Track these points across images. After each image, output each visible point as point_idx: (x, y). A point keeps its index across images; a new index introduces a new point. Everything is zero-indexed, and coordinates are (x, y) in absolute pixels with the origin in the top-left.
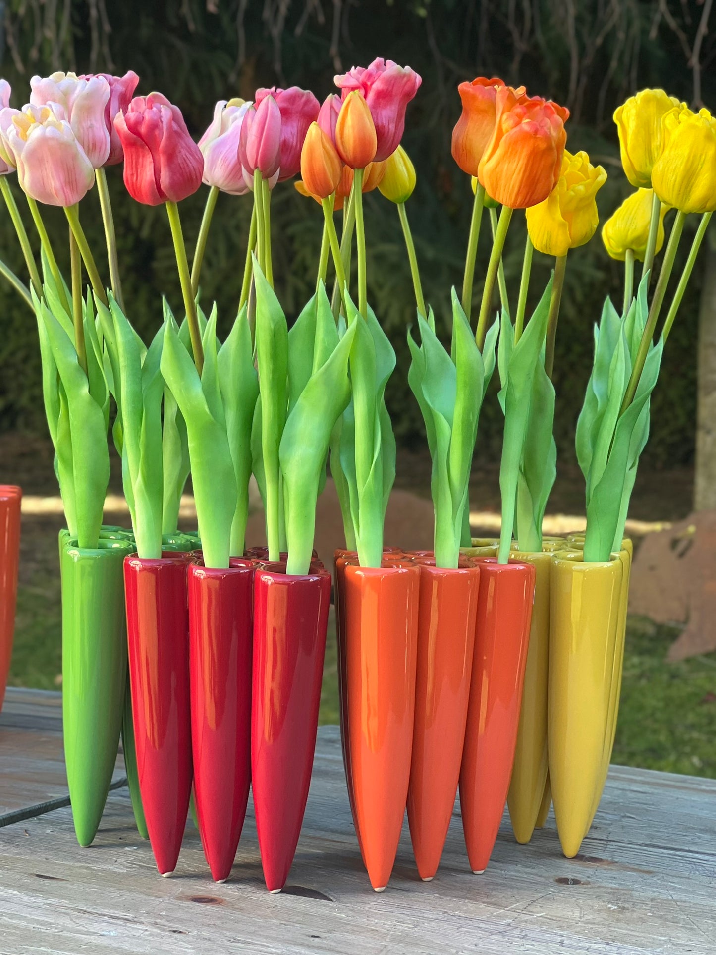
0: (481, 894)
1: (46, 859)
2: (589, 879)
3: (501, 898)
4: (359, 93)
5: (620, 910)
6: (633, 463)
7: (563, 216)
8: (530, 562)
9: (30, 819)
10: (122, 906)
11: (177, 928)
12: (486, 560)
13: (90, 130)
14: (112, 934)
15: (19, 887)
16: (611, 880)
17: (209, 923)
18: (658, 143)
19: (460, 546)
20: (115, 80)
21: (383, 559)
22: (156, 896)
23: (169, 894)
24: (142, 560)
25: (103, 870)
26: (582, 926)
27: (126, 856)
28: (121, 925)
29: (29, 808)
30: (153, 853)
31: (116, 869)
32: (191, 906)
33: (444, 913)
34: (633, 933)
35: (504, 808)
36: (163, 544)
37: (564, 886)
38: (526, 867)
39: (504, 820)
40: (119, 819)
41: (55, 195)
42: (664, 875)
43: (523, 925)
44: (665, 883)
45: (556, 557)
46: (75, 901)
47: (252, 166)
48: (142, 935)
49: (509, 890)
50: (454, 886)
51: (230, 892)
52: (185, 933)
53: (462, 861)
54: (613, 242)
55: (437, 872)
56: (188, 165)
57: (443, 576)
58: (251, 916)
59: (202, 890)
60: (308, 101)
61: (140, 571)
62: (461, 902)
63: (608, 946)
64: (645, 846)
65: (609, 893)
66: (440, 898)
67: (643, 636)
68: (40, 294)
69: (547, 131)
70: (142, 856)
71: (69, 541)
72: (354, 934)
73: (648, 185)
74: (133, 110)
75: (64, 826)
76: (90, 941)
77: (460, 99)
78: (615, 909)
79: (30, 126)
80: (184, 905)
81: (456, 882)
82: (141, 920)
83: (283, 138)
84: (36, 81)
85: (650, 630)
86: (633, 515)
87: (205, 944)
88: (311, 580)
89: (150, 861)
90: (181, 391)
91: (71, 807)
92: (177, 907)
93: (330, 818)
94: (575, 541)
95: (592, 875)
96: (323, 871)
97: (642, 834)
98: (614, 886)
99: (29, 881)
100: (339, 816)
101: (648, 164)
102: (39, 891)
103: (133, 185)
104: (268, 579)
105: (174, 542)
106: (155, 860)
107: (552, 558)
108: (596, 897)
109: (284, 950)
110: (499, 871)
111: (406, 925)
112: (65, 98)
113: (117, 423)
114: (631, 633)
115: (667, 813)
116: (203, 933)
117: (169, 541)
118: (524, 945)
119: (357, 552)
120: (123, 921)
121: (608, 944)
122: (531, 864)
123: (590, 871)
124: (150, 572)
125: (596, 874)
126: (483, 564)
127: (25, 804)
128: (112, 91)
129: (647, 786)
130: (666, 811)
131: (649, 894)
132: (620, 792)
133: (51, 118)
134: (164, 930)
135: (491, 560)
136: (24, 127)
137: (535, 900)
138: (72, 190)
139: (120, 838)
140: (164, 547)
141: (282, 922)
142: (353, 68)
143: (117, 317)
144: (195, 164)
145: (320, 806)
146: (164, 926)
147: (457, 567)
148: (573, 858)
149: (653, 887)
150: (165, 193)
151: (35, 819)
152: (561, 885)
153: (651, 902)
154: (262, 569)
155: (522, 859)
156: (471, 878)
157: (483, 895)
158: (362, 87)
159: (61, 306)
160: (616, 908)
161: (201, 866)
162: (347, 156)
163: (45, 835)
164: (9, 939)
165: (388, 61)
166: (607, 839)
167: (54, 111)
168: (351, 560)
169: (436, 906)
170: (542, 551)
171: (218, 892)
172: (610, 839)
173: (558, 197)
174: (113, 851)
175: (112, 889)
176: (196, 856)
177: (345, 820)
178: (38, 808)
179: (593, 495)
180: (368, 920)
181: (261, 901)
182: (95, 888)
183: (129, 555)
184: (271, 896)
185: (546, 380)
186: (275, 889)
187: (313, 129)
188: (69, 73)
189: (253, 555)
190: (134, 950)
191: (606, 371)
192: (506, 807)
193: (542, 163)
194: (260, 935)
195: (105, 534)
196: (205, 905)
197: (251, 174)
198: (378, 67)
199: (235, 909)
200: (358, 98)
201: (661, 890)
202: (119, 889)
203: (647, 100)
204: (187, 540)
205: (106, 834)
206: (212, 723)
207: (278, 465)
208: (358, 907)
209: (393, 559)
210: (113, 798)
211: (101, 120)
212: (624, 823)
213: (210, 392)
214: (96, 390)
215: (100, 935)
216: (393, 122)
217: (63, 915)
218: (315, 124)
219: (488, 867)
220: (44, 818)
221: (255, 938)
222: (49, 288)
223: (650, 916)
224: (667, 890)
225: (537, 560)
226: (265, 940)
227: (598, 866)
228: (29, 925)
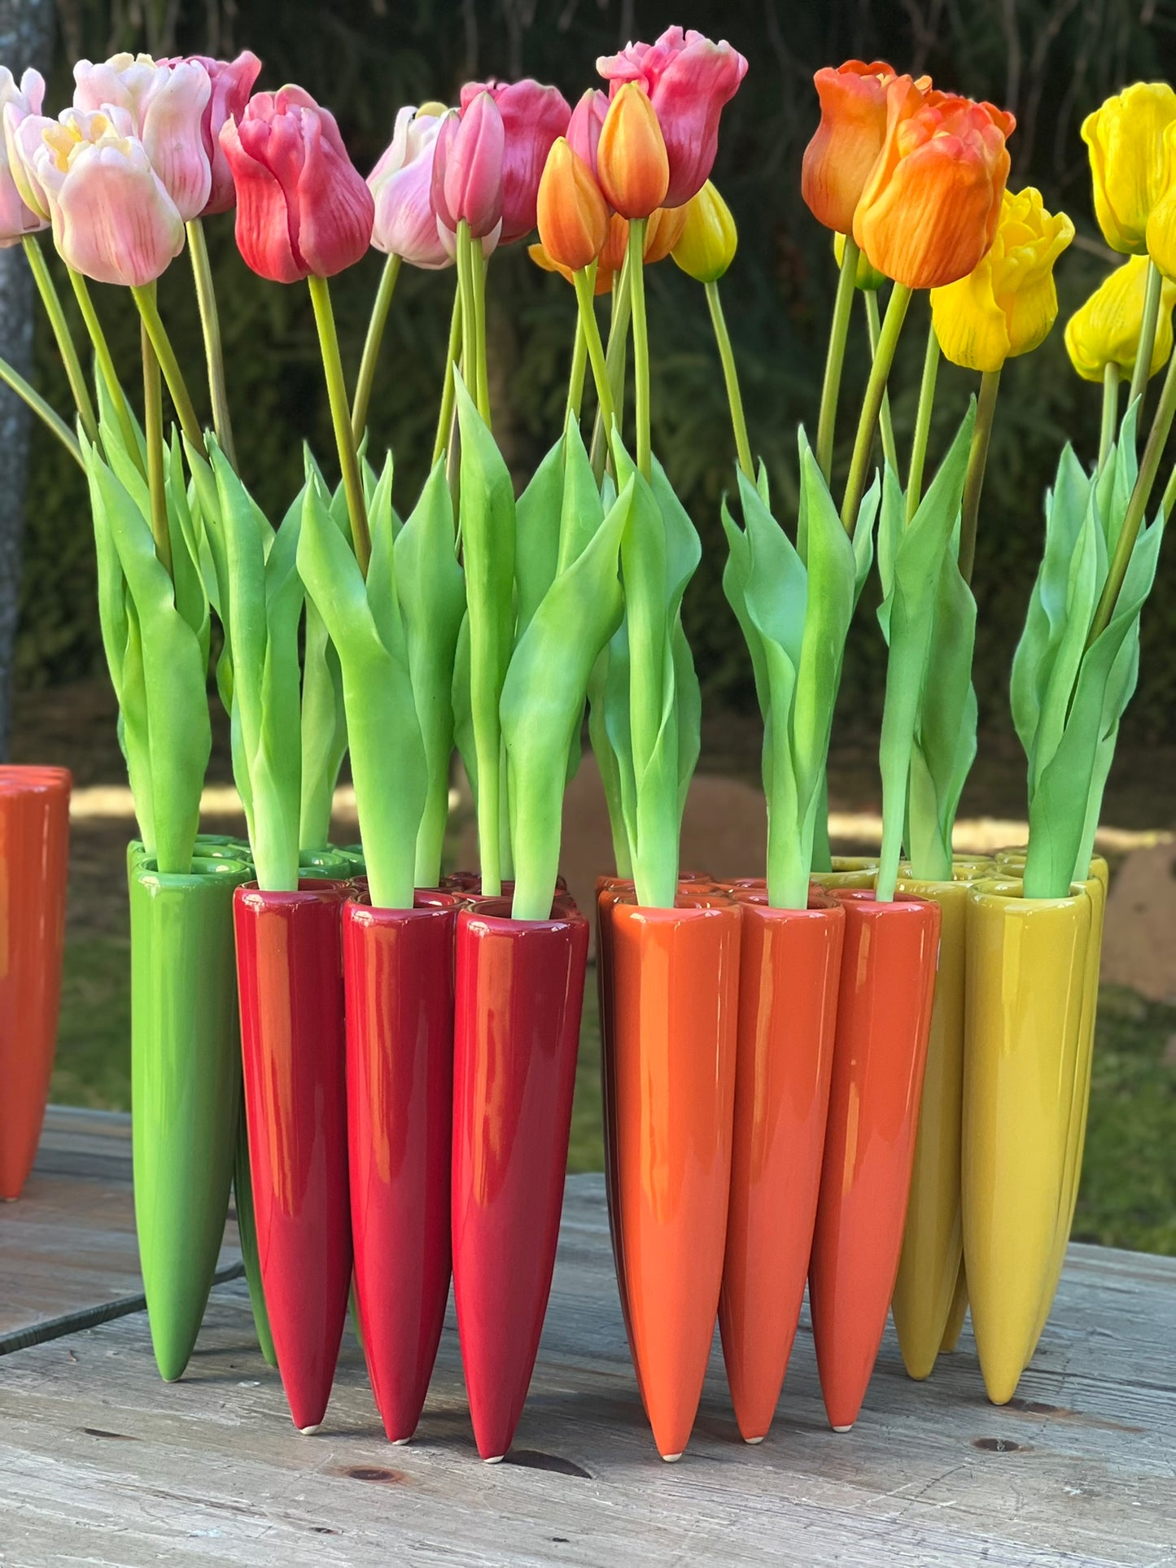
0: (846, 1466)
1: (104, 1401)
2: (1033, 1442)
3: (881, 1474)
4: (638, 87)
5: (1085, 1496)
6: (1109, 732)
7: (998, 301)
8: (931, 898)
9: (79, 1332)
10: (231, 1484)
11: (323, 1524)
12: (855, 895)
13: (176, 155)
14: (212, 1534)
15: (56, 1451)
16: (1070, 1443)
17: (379, 1514)
18: (1158, 176)
19: (812, 871)
20: (220, 67)
21: (679, 893)
22: (289, 1468)
23: (312, 1464)
24: (264, 894)
25: (201, 1422)
26: (1019, 1525)
27: (241, 1398)
28: (227, 1518)
29: (79, 1313)
30: (284, 1392)
31: (221, 1419)
32: (349, 1485)
33: (783, 1499)
34: (1109, 1537)
35: (886, 1315)
36: (300, 866)
37: (988, 1454)
38: (925, 1420)
39: (886, 1339)
40: (231, 1332)
41: (117, 266)
42: (1161, 1435)
43: (917, 1521)
44: (1165, 1449)
45: (976, 889)
46: (150, 1476)
47: (453, 214)
48: (262, 1537)
49: (895, 1459)
50: (799, 1452)
51: (416, 1460)
52: (336, 1533)
53: (814, 1410)
54: (1085, 351)
55: (770, 1428)
56: (347, 214)
57: (781, 923)
58: (451, 1504)
59: (367, 1456)
60: (550, 104)
61: (261, 913)
62: (812, 1480)
63: (1065, 1560)
64: (1128, 1385)
65: (1066, 1466)
66: (776, 1473)
67: (1124, 1021)
68: (94, 437)
69: (978, 152)
70: (268, 1396)
71: (144, 860)
72: (626, 1536)
73: (1142, 249)
74: (252, 117)
75: (138, 1345)
76: (173, 1546)
77: (816, 99)
78: (1076, 1495)
79: (73, 146)
80: (336, 1483)
81: (803, 1445)
82: (262, 1509)
83: (506, 170)
84: (82, 70)
85: (1137, 1011)
86: (1108, 819)
87: (370, 1553)
88: (554, 929)
89: (280, 1407)
90: (331, 603)
91: (147, 1313)
92: (324, 1487)
93: (590, 1332)
94: (1009, 862)
95: (1037, 1434)
96: (575, 1425)
97: (1123, 1363)
98: (1075, 1453)
99: (73, 1440)
100: (605, 1329)
101: (1141, 212)
102: (91, 1458)
103: (251, 247)
104: (479, 927)
105: (322, 863)
106: (289, 1405)
107: (969, 892)
108: (1044, 1473)
109: (505, 1563)
110: (878, 1427)
111: (716, 1521)
112: (133, 99)
113: (224, 660)
114: (1105, 1016)
115: (1165, 1327)
116: (366, 1532)
117: (313, 861)
118: (918, 1557)
119: (633, 879)
120: (230, 1511)
121: (1064, 1555)
122: (934, 1414)
123: (1034, 1428)
124: (277, 914)
125: (1045, 1432)
126: (851, 901)
127: (71, 1307)
128: (214, 86)
129: (1132, 1280)
130: (1164, 1324)
131: (1136, 1468)
132: (1086, 1290)
133: (110, 132)
134: (300, 1528)
135: (865, 895)
136: (63, 148)
137: (938, 1478)
138: (146, 257)
139: (232, 1367)
140: (304, 872)
141: (503, 1515)
142: (629, 44)
143: (224, 477)
144: (358, 209)
145: (574, 1313)
146: (301, 1520)
147: (806, 908)
148: (1006, 1405)
149: (1141, 1456)
150: (307, 261)
151: (89, 1332)
152: (985, 1451)
153: (1140, 1483)
154: (470, 910)
155: (918, 1406)
156: (830, 1438)
157: (849, 1469)
158: (644, 77)
159: (128, 459)
160: (1078, 1492)
161: (368, 1415)
162: (616, 196)
163: (105, 1360)
164: (33, 1544)
165: (690, 32)
166: (1062, 1371)
167: (115, 121)
168: (622, 894)
169: (768, 1488)
170: (953, 880)
171: (395, 1461)
172: (1068, 1372)
173: (990, 268)
174: (219, 1389)
175: (215, 1454)
176: (359, 1397)
177: (615, 1337)
178: (94, 1314)
179: (1041, 784)
180: (651, 1511)
181: (468, 1478)
182: (185, 1453)
183: (243, 885)
184: (485, 1469)
185: (961, 588)
186: (493, 1456)
187: (559, 150)
188: (141, 56)
189: (455, 886)
190: (249, 1562)
191: (1063, 571)
192: (890, 1316)
193: (967, 209)
194: (465, 1536)
195: (205, 848)
196: (373, 1483)
197: (450, 229)
198: (672, 42)
199: (423, 1491)
200: (636, 94)
201: (1156, 1462)
202: (226, 1456)
203: (1140, 102)
204: (344, 860)
205: (207, 1359)
206: (385, 1174)
207: (498, 732)
208: (634, 1489)
209: (695, 893)
210: (220, 1296)
211: (195, 135)
212: (1091, 1344)
213: (384, 606)
214: (186, 602)
215: (191, 1536)
216: (697, 139)
217: (127, 1500)
218: (561, 141)
219: (858, 1420)
220: (105, 1331)
221: (455, 1541)
222: (107, 427)
223: (1136, 1506)
224: (1167, 1461)
225: (943, 897)
226: (473, 1546)
227: (1047, 1420)
228: (70, 1518)
